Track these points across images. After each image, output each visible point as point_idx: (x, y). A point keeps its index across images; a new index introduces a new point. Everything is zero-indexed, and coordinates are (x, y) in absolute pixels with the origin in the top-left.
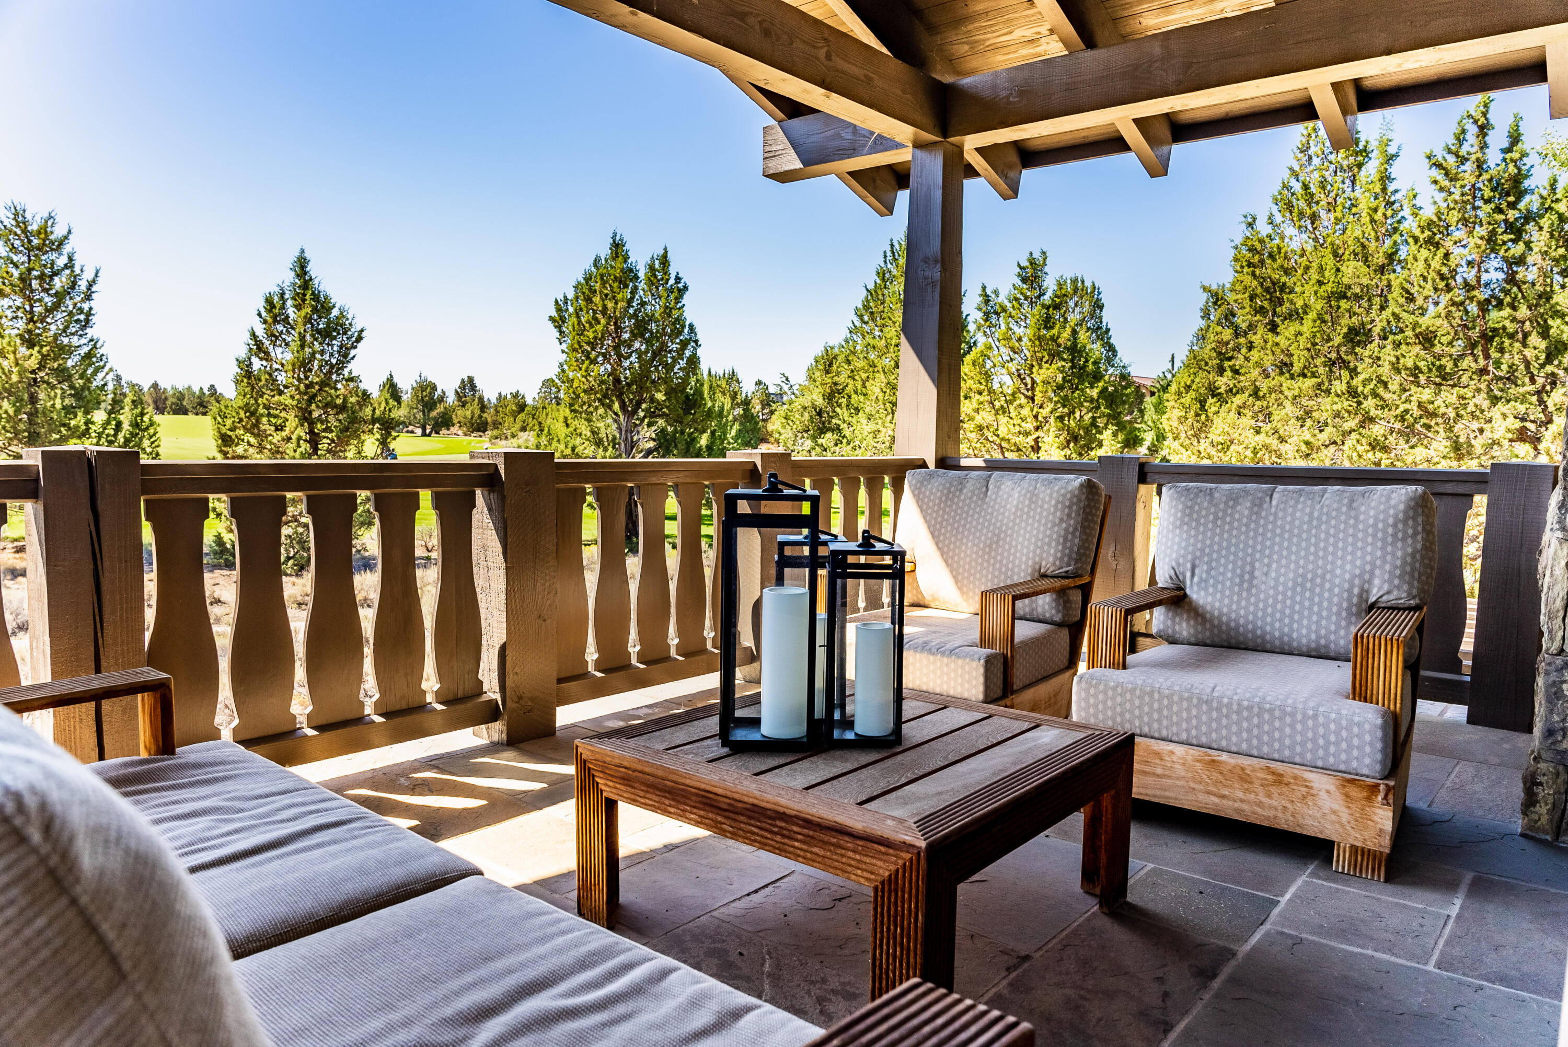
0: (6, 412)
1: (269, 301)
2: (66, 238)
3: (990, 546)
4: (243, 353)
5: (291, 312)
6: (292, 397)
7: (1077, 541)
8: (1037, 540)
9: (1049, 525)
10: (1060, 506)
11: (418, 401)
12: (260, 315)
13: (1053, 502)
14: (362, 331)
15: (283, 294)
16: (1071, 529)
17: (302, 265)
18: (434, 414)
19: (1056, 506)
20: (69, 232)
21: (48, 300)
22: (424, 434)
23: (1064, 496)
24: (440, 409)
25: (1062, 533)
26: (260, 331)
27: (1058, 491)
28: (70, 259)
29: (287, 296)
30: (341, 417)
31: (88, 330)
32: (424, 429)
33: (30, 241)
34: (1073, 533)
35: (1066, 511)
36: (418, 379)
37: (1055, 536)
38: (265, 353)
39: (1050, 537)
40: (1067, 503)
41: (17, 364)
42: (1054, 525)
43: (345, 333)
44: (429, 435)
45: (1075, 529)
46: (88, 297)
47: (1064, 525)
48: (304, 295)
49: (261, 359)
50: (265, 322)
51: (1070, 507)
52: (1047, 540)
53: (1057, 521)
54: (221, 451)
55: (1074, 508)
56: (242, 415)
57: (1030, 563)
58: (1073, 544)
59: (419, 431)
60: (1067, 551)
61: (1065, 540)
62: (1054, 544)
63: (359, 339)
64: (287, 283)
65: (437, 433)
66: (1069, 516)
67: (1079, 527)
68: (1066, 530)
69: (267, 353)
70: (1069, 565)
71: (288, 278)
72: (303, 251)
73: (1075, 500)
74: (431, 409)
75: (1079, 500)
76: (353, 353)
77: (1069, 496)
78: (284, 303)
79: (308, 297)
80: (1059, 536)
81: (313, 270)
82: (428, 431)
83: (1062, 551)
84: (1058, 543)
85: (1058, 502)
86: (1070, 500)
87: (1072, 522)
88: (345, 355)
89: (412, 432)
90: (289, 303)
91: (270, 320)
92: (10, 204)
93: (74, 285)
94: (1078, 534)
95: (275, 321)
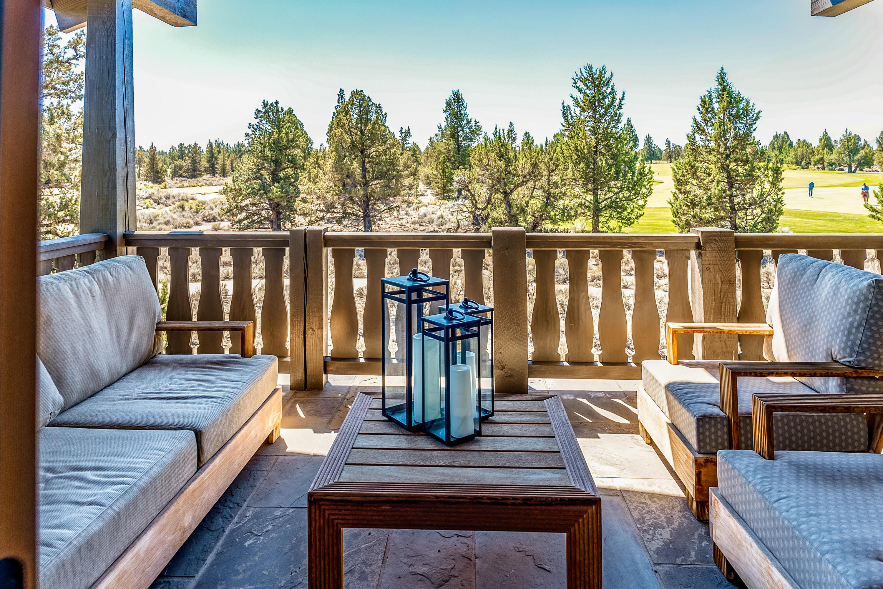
0: (582, 168)
1: (704, 102)
2: (610, 79)
3: (806, 326)
4: (690, 131)
5: (716, 106)
6: (715, 156)
7: (860, 336)
8: (832, 328)
9: (840, 317)
10: (850, 301)
11: (845, 149)
12: (699, 109)
13: (846, 297)
14: (759, 113)
15: (710, 96)
16: (856, 324)
17: (722, 77)
18: (857, 157)
19: (847, 301)
20: (612, 76)
21: (602, 111)
22: (850, 171)
23: (854, 292)
24: (862, 153)
25: (848, 326)
26: (699, 119)
27: (852, 288)
28: (612, 89)
29: (713, 96)
30: (747, 167)
31: (619, 125)
32: (850, 167)
33: (595, 83)
34: (857, 328)
35: (854, 306)
36: (845, 134)
37: (842, 328)
38: (702, 130)
39: (839, 327)
40: (856, 300)
41: (587, 144)
42: (844, 317)
43: (748, 115)
44: (854, 172)
45: (860, 325)
46: (620, 108)
47: (851, 319)
48: (723, 95)
49: (701, 135)
50: (701, 113)
51: (857, 304)
52: (836, 330)
53: (846, 314)
54: (677, 188)
55: (861, 305)
56: (688, 168)
57: (825, 347)
58: (856, 338)
59: (847, 169)
60: (850, 343)
61: (850, 333)
62: (840, 334)
63: (757, 118)
64: (713, 89)
65: (861, 170)
66: (855, 311)
67: (864, 323)
68: (851, 324)
69: (703, 131)
70: (851, 357)
71: (714, 85)
72: (722, 69)
73: (862, 298)
74: (855, 154)
75: (867, 299)
76: (754, 127)
77: (858, 293)
78: (711, 101)
79: (725, 96)
80: (845, 328)
81: (729, 79)
82: (853, 169)
83: (846, 343)
84: (843, 335)
85: (849, 298)
86: (858, 297)
87: (857, 317)
88: (749, 127)
89: (842, 170)
90: (714, 100)
91: (704, 112)
92: (586, 66)
93: (613, 102)
94: (862, 329)
95: (707, 112)
